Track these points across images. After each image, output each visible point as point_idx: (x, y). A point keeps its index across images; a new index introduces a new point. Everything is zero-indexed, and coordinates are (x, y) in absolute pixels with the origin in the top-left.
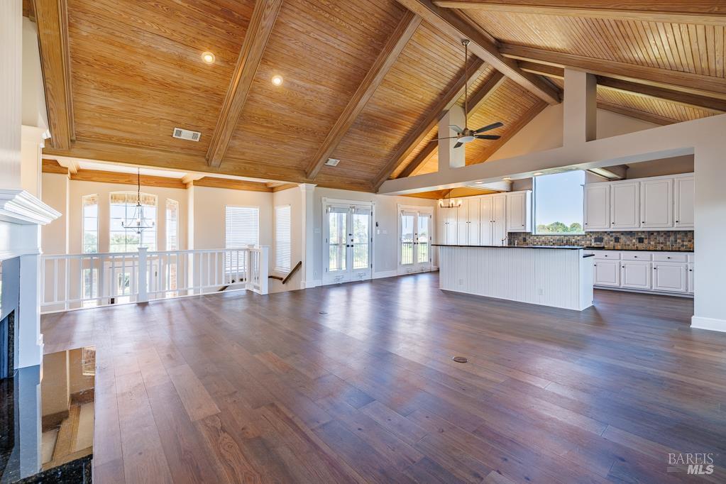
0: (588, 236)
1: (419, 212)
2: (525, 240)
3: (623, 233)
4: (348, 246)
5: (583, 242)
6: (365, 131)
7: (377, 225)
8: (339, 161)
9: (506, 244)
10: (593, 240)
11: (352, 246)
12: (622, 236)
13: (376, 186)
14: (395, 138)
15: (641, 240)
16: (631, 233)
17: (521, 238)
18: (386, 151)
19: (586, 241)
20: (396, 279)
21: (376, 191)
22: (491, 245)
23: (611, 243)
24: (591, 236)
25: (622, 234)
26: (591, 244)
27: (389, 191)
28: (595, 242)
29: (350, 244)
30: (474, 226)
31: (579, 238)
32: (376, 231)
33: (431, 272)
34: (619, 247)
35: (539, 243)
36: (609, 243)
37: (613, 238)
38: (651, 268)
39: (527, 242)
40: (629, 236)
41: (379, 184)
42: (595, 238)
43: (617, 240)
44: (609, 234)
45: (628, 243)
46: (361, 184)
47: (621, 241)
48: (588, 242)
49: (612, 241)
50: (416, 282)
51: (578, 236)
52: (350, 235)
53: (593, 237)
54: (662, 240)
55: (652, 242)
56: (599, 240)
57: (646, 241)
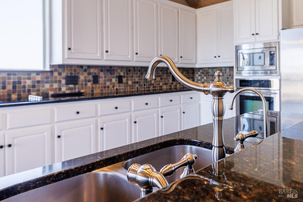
0: (56, 74)
3: (102, 68)
5: (47, 86)
10: (63, 82)
12: (102, 74)
15: (120, 79)
16: (110, 69)
19: (52, 82)
23: (89, 84)
24: (60, 74)
25: (102, 71)
26: (60, 89)
28: (67, 84)
31: (39, 78)
34: (98, 92)
36: (86, 85)
37: (91, 78)
38: (131, 122)
43: (96, 79)
44: (85, 70)
45: (108, 83)
47: (101, 80)
48: (56, 86)
49: (89, 81)
51: (38, 73)
53: (64, 75)
54: (137, 79)
55: (130, 83)
56: (72, 80)
57: (124, 80)
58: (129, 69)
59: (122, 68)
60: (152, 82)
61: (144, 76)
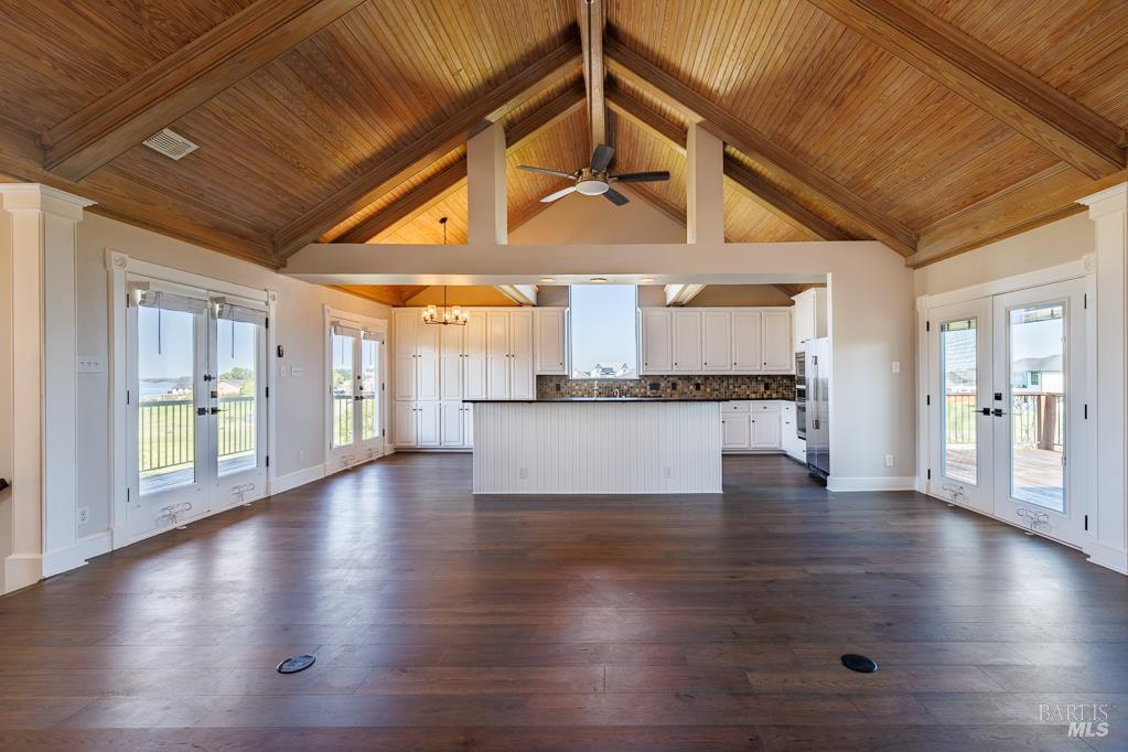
0: (643, 382)
1: (365, 329)
2: (558, 388)
3: (681, 377)
4: (201, 411)
5: (637, 391)
6: (310, 88)
7: (280, 354)
8: (194, 147)
9: (532, 396)
10: (648, 387)
11: (215, 411)
12: (680, 382)
13: (284, 252)
14: (367, 140)
15: (698, 387)
16: (688, 378)
17: (552, 385)
18: (338, 165)
19: (640, 387)
20: (320, 487)
21: (279, 267)
22: (507, 398)
23: (668, 391)
24: (646, 382)
25: (680, 379)
26: (646, 393)
27: (311, 269)
28: (651, 389)
29: (208, 404)
30: (475, 363)
31: (632, 385)
32: (279, 372)
33: (383, 459)
34: (677, 397)
35: (580, 393)
36: (666, 391)
37: (670, 385)
39: (562, 390)
40: (686, 382)
41: (291, 247)
42: (651, 385)
43: (674, 386)
44: (666, 379)
45: (685, 390)
46: (243, 237)
47: (679, 387)
48: (643, 390)
49: (669, 388)
50: (358, 487)
51: (631, 381)
52: (207, 378)
53: (649, 382)
54: (716, 387)
55: (708, 390)
56: (655, 386)
57: (702, 387)
58: (707, 378)
59: (700, 376)
60: (736, 390)
61: (725, 384)
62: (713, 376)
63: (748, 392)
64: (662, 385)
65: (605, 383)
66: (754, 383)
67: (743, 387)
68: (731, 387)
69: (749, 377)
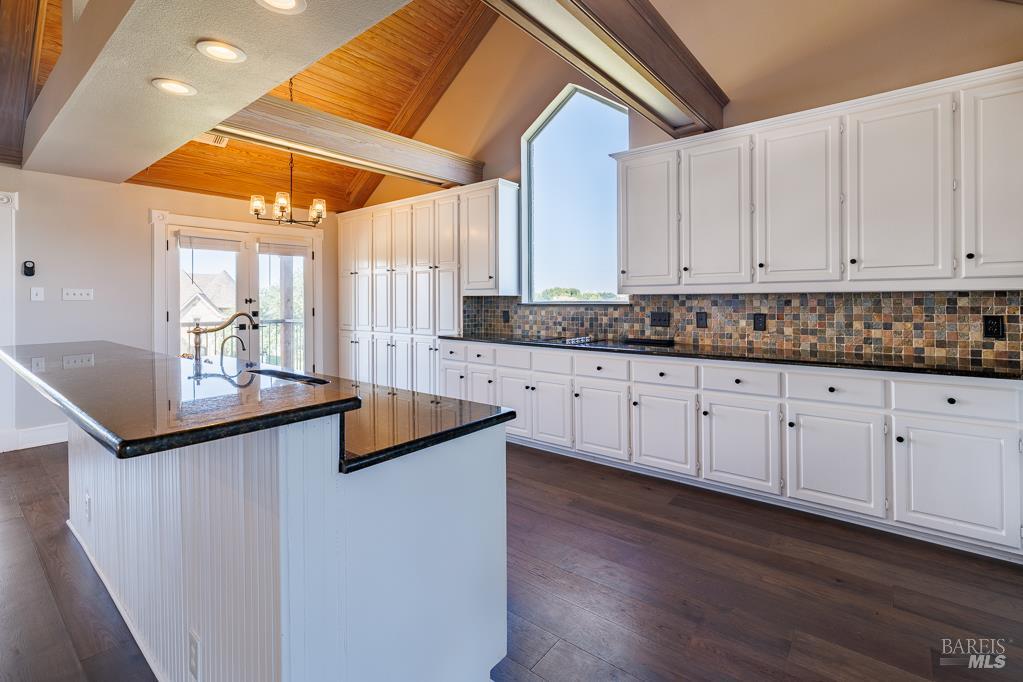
0: (637, 309)
2: (506, 317)
5: (626, 325)
7: (27, 271)
10: (648, 321)
12: (714, 311)
15: (759, 322)
16: (734, 300)
19: (632, 321)
23: (690, 328)
24: (643, 309)
25: (715, 303)
26: (643, 333)
28: (653, 325)
31: (616, 314)
34: (708, 347)
36: (684, 329)
37: (692, 316)
38: (782, 422)
40: (730, 309)
42: (653, 314)
43: (702, 320)
44: (683, 303)
45: (729, 329)
47: (712, 322)
48: (637, 327)
49: (690, 322)
51: (616, 306)
53: (648, 310)
54: (812, 324)
55: (788, 331)
56: (661, 319)
57: (772, 324)
58: (785, 299)
59: (766, 296)
60: (875, 333)
61: (839, 317)
62: (803, 296)
63: (917, 343)
64: (676, 316)
65: (572, 312)
66: (941, 317)
67: (897, 326)
68: (857, 325)
69: (920, 298)
